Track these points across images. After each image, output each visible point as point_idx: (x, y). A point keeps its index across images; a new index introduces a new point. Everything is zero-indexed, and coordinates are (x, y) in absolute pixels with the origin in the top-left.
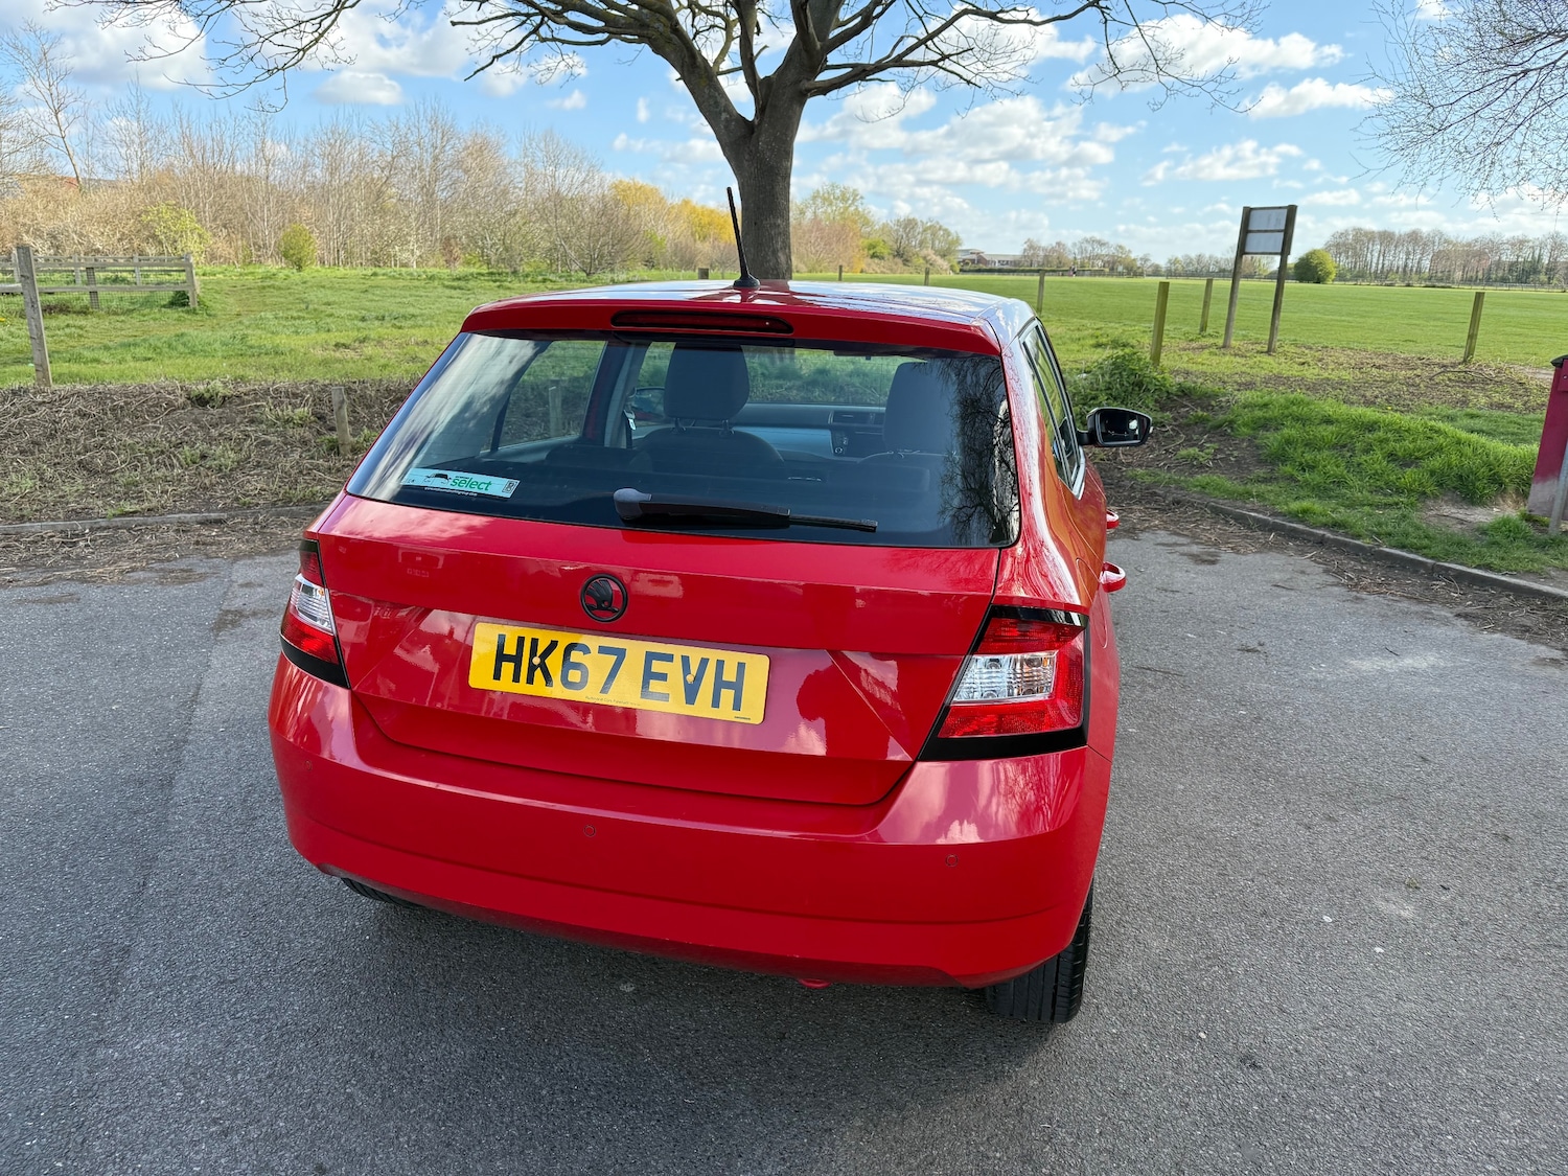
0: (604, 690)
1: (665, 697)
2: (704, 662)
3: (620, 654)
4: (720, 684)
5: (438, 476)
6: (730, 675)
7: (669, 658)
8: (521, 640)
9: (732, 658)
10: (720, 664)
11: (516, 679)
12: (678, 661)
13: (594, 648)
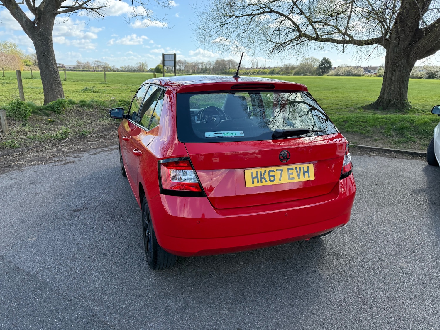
0: (280, 180)
1: (293, 178)
2: (300, 168)
3: (281, 170)
4: (304, 172)
5: (217, 133)
6: (306, 170)
7: (292, 169)
8: (257, 172)
9: (305, 166)
10: (303, 168)
11: (258, 182)
12: (294, 169)
13: (275, 171)
